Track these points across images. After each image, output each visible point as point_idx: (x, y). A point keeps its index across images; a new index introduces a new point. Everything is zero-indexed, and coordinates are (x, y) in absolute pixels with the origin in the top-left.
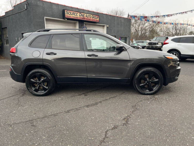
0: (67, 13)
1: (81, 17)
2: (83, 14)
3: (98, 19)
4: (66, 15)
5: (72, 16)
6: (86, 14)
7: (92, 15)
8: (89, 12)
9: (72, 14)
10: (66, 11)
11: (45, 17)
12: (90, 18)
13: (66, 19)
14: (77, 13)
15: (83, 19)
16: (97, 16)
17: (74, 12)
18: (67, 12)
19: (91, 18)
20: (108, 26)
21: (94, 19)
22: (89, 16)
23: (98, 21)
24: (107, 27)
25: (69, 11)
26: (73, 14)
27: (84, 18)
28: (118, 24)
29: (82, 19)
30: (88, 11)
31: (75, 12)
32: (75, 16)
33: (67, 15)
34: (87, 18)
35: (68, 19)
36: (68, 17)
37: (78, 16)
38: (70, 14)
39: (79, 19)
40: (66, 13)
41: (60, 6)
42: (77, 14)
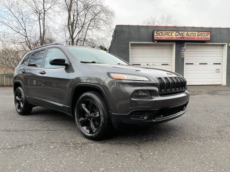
0: (158, 34)
1: (178, 36)
2: (182, 32)
3: (209, 36)
4: (155, 36)
5: (165, 37)
6: (186, 33)
7: (197, 33)
8: (194, 29)
9: (164, 35)
10: (155, 32)
11: (130, 42)
12: (193, 37)
13: (156, 42)
14: (171, 32)
15: (181, 39)
16: (206, 33)
17: (167, 32)
18: (157, 33)
19: (196, 36)
21: (201, 36)
22: (192, 33)
23: (209, 39)
25: (160, 32)
26: (166, 34)
27: (184, 38)
29: (179, 39)
30: (193, 28)
31: (168, 32)
32: (168, 36)
33: (157, 36)
34: (189, 37)
35: (159, 41)
36: (159, 39)
37: (174, 36)
38: (161, 34)
39: (175, 39)
40: (155, 34)
41: (150, 28)
42: (171, 34)
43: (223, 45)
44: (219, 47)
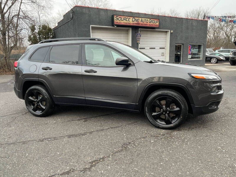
0: (117, 19)
1: (134, 22)
2: (138, 18)
3: (158, 24)
4: (115, 21)
5: (123, 22)
6: (140, 19)
7: (149, 19)
8: (145, 16)
9: (122, 20)
10: (115, 16)
11: (91, 25)
12: (146, 23)
13: (116, 26)
14: (129, 17)
15: (137, 25)
16: (156, 20)
17: (125, 17)
18: (117, 17)
19: (148, 22)
20: (172, 31)
21: (152, 23)
22: (146, 20)
23: (158, 26)
24: (171, 33)
25: (119, 16)
26: (124, 19)
27: (139, 24)
28: (187, 28)
29: (135, 25)
30: (145, 14)
31: (127, 17)
32: (126, 22)
33: (117, 21)
34: (143, 23)
35: (118, 26)
36: (118, 24)
37: (131, 21)
38: (120, 19)
39: (132, 25)
40: (115, 19)
41: (109, 12)
42: (129, 19)
43: (166, 32)
44: (163, 34)
